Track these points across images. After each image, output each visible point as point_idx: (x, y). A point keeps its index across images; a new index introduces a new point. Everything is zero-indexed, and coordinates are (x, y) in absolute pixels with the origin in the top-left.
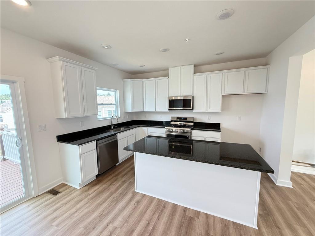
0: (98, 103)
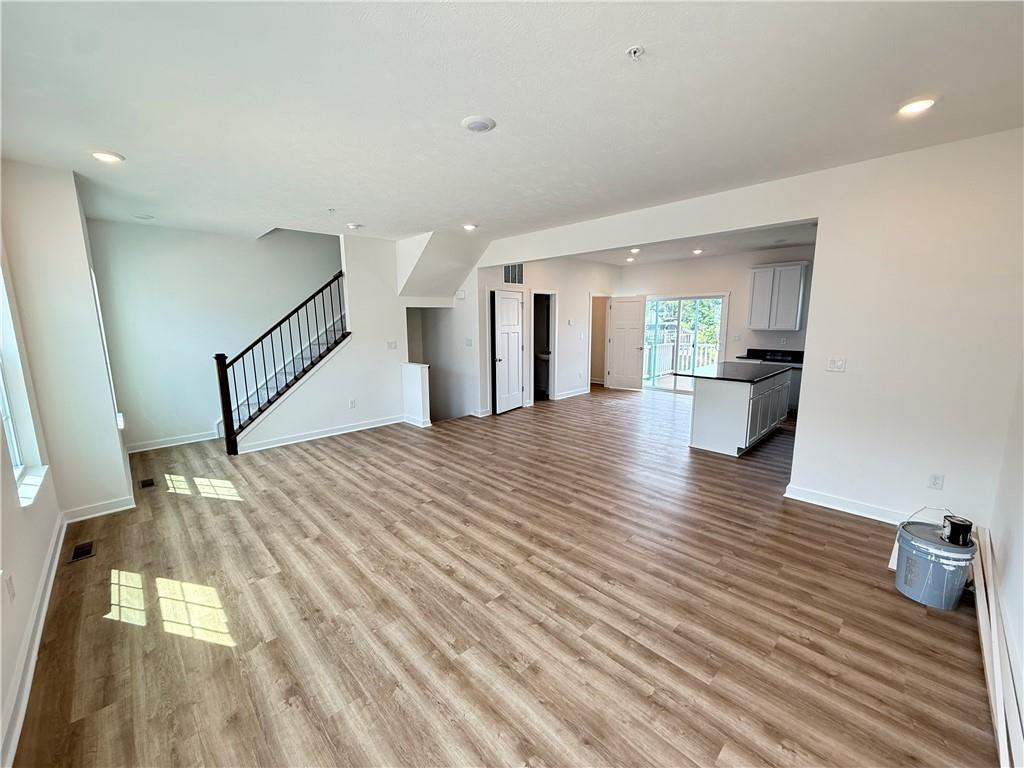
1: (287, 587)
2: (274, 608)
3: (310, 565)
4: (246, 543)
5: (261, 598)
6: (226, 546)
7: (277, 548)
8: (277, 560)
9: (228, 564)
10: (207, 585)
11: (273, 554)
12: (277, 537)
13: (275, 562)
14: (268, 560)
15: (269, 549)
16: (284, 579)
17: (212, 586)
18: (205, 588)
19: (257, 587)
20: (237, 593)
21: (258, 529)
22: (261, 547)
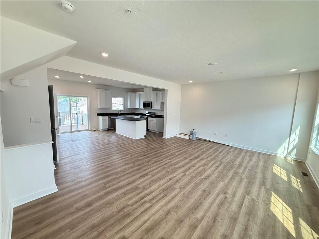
0: (113, 103)
1: (250, 191)
2: (257, 190)
3: (238, 190)
4: (247, 217)
5: (259, 194)
6: (256, 224)
7: (239, 203)
8: (244, 199)
9: (261, 214)
10: (273, 213)
11: (243, 202)
12: (234, 207)
13: (245, 199)
14: (246, 202)
15: (242, 205)
16: (248, 193)
17: (271, 211)
18: (274, 212)
19: (257, 198)
20: (264, 201)
21: (236, 219)
22: (243, 209)
